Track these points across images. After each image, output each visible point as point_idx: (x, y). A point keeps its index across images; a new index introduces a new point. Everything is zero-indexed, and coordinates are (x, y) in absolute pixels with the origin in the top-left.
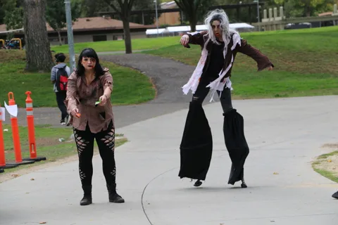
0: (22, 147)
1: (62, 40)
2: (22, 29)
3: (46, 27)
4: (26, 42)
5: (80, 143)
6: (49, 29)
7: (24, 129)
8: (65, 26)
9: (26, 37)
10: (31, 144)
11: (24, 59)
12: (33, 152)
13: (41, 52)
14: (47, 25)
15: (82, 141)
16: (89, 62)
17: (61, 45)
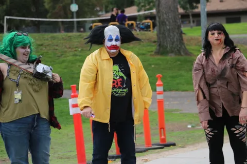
0: (152, 132)
1: (193, 22)
2: (154, 11)
3: (177, 9)
4: (158, 24)
5: (208, 132)
6: (181, 11)
7: (154, 113)
8: (197, 7)
9: (157, 19)
10: (161, 129)
11: (155, 42)
12: (163, 137)
13: (171, 34)
14: (179, 7)
15: (209, 129)
16: (216, 35)
17: (192, 27)
